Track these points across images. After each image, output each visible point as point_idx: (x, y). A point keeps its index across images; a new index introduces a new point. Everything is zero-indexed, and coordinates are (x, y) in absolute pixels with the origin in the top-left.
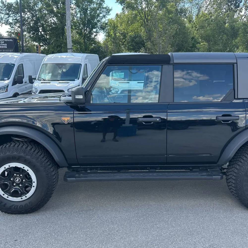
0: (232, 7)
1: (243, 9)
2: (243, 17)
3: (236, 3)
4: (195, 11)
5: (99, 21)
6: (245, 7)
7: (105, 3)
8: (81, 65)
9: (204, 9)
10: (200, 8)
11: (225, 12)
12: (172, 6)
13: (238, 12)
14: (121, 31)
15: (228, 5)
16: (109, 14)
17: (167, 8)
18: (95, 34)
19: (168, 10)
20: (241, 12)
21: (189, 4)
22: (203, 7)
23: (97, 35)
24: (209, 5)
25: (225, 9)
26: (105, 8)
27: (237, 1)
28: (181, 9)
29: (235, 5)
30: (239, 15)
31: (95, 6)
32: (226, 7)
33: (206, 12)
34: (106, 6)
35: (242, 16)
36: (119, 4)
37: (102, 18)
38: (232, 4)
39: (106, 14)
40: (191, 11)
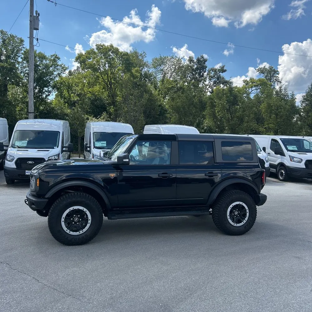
0: (197, 76)
1: (207, 78)
2: (208, 87)
3: (200, 72)
4: (160, 77)
5: (51, 79)
6: (209, 77)
7: (60, 61)
8: (60, 132)
9: (169, 75)
10: (165, 74)
11: (190, 81)
12: (137, 71)
13: (202, 81)
14: (78, 92)
15: (193, 74)
16: (65, 72)
17: (132, 73)
18: (47, 93)
19: (133, 75)
20: (206, 82)
21: (153, 69)
22: (168, 73)
23: (49, 95)
24: (174, 72)
25: (190, 77)
26: (61, 66)
27: (201, 71)
28: (146, 74)
29: (199, 74)
30: (203, 85)
31: (48, 62)
32: (191, 75)
33: (171, 79)
34: (61, 64)
35: (206, 85)
36: (78, 63)
37: (56, 77)
38: (197, 73)
39: (62, 73)
40: (156, 77)
